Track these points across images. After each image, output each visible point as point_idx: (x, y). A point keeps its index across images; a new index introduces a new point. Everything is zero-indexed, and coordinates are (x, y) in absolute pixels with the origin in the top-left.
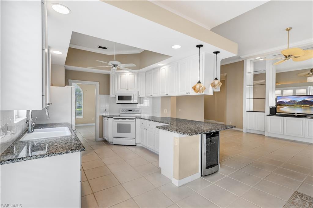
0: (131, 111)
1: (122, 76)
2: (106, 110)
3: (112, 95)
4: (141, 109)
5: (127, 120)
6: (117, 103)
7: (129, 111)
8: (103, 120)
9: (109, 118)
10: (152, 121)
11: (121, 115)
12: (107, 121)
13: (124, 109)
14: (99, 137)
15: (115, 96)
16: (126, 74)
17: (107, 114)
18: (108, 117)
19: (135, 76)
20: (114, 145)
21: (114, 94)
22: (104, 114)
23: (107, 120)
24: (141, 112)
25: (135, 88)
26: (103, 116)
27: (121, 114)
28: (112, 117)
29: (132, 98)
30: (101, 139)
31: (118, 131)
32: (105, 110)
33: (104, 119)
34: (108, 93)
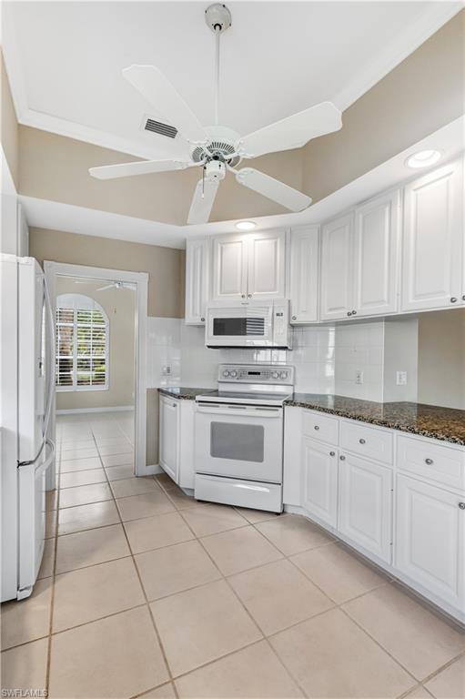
0: (259, 374)
1: (229, 246)
2: (169, 370)
3: (191, 317)
4: (295, 368)
5: (250, 411)
6: (209, 347)
7: (250, 373)
8: (161, 402)
9: (183, 401)
10: (338, 413)
11: (222, 388)
12: (174, 408)
13: (231, 368)
14: (148, 464)
15: (203, 320)
16: (243, 238)
17: (174, 385)
18: (179, 397)
19: (276, 243)
20: (199, 501)
21: (198, 313)
22: (163, 385)
23: (175, 406)
24: (294, 380)
25: (275, 289)
26: (159, 390)
27: (220, 385)
28: (192, 398)
29: (268, 325)
30: (152, 470)
31: (216, 452)
32: (165, 369)
33: (164, 402)
34: (179, 312)
